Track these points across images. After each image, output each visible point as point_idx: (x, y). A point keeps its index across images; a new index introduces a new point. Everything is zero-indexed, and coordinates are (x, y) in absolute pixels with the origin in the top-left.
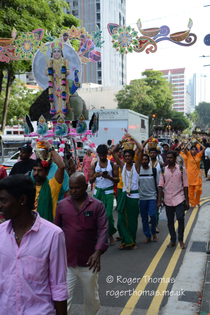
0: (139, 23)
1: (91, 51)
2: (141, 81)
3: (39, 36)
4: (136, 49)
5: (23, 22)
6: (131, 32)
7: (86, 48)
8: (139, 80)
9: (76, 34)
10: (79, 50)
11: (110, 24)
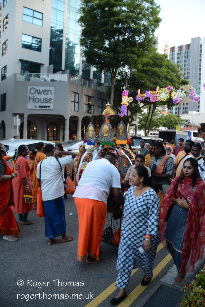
1: (194, 97)
3: (169, 90)
7: (192, 95)
9: (187, 89)
10: (188, 96)
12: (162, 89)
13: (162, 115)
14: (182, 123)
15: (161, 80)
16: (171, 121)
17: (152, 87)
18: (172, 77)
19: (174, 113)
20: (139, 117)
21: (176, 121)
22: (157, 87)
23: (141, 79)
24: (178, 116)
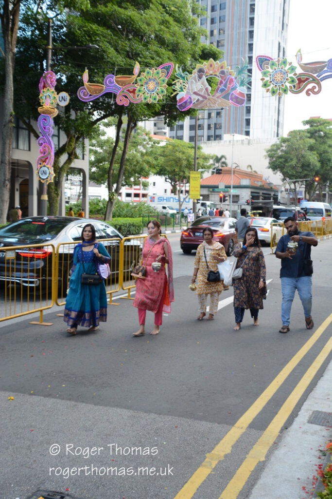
0: (299, 56)
1: (233, 92)
2: (301, 133)
3: (166, 73)
4: (293, 89)
5: (150, 55)
6: (288, 67)
7: (226, 88)
8: (300, 131)
9: (215, 70)
10: (217, 91)
11: (260, 56)
12: (147, 69)
13: (154, 143)
14: (205, 164)
15: (145, 45)
16: (178, 161)
17: (122, 64)
18: (175, 38)
19: (186, 139)
20: (91, 151)
21: (190, 160)
22: (135, 63)
23: (92, 41)
24: (196, 148)
